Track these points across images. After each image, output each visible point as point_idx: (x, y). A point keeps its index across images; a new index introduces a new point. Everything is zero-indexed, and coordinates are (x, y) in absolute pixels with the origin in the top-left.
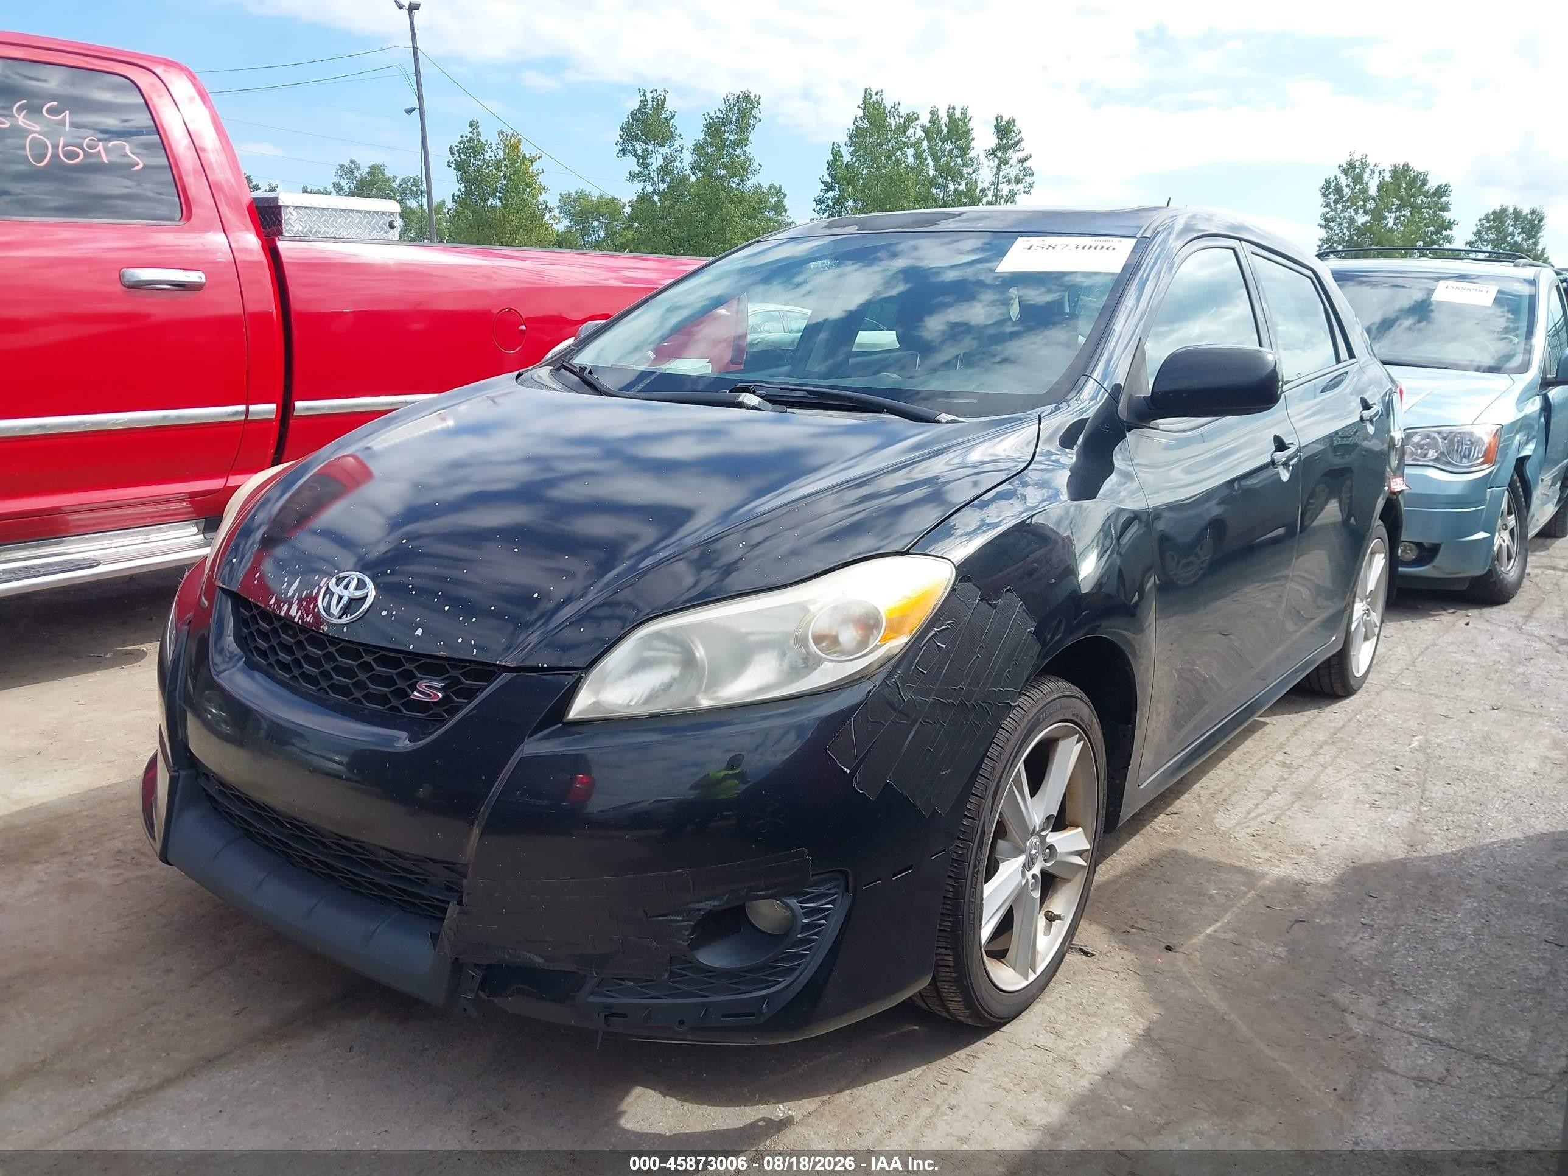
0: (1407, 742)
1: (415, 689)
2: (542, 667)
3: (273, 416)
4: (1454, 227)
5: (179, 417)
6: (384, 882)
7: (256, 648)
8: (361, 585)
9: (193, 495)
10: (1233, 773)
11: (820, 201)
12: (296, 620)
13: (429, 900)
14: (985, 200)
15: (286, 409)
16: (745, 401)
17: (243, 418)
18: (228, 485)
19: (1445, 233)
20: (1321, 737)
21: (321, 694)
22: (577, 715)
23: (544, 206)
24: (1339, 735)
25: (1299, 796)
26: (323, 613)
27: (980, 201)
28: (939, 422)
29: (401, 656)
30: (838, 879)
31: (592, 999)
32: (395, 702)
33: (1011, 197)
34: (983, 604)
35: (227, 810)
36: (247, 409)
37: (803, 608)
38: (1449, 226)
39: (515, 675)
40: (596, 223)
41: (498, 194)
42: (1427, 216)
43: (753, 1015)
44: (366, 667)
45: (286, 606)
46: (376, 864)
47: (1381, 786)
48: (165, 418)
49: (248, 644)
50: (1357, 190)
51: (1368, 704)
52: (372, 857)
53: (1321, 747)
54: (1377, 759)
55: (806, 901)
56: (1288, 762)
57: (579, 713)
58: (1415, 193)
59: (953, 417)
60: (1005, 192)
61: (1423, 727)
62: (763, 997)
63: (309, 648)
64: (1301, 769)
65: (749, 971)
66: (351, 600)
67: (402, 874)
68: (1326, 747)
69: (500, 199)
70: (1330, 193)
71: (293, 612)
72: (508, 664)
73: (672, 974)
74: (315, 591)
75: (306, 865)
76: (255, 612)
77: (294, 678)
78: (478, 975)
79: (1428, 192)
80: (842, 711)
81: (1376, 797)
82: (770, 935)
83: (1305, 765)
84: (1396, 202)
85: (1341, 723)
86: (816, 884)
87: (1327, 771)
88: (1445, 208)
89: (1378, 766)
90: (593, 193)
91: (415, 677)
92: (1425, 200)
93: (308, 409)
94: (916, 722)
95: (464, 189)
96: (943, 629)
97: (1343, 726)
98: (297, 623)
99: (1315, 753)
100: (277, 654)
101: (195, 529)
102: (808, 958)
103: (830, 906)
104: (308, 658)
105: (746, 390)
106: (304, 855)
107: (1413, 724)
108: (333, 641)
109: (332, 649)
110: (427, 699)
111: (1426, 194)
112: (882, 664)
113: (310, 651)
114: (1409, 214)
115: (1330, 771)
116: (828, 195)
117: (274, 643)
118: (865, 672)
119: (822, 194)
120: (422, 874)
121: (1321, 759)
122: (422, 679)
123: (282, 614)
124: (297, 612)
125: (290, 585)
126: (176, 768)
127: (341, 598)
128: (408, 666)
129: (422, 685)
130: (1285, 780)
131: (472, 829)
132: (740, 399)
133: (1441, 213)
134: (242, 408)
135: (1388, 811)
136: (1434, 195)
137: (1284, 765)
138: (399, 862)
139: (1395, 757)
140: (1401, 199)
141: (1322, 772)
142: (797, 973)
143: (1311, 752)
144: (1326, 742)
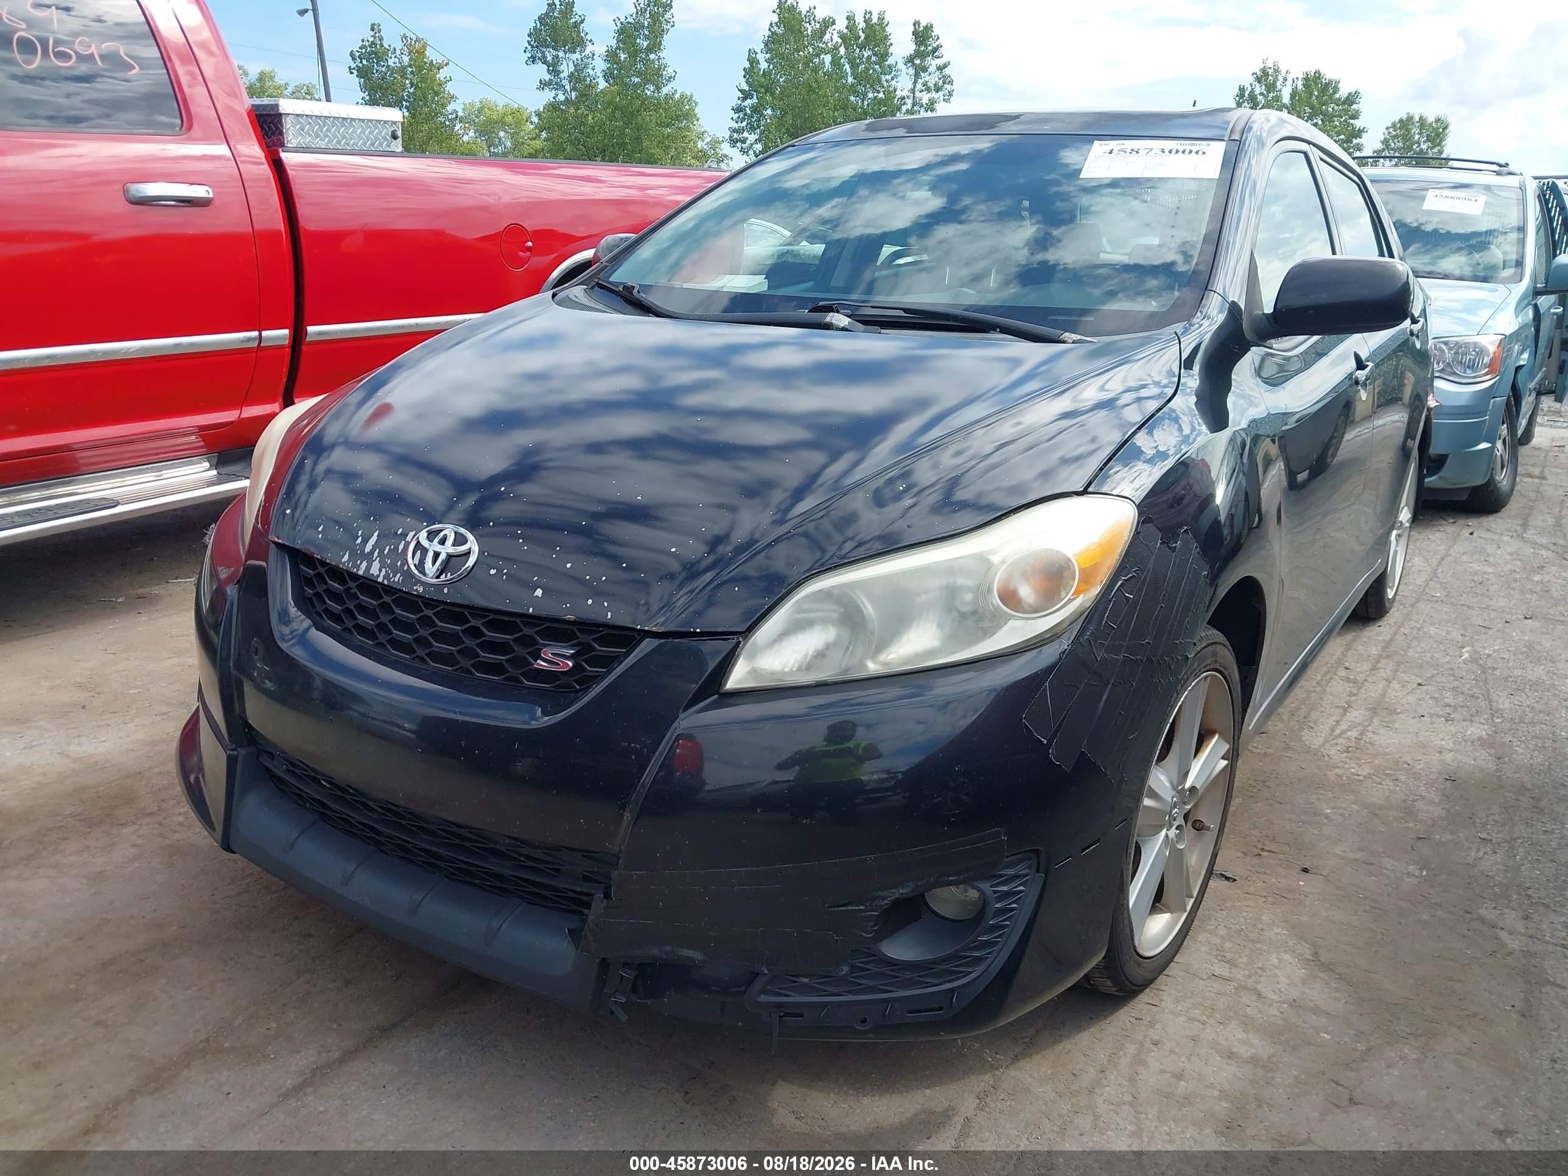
0: (1457, 653)
1: (539, 657)
2: (695, 632)
3: (286, 342)
4: (1364, 135)
5: (192, 345)
6: (507, 872)
7: (326, 611)
8: (460, 540)
9: (202, 428)
10: (1303, 690)
11: (738, 109)
12: (380, 580)
13: (563, 892)
14: (904, 108)
15: (298, 334)
16: (834, 322)
17: (255, 344)
18: (242, 417)
19: (1355, 141)
20: (1375, 651)
21: (417, 664)
22: (736, 684)
23: (454, 116)
24: (1391, 649)
25: (1374, 711)
26: (416, 572)
27: (899, 109)
28: (1064, 342)
29: (518, 620)
30: (1030, 859)
31: (763, 998)
32: (512, 671)
33: (931, 106)
34: (1164, 546)
35: (297, 791)
36: (260, 335)
37: (983, 560)
38: (1358, 133)
39: (663, 641)
40: (502, 134)
41: (404, 103)
42: (1337, 123)
43: (941, 1009)
44: (475, 632)
45: (365, 564)
46: (495, 853)
47: (1449, 698)
48: (177, 345)
49: (314, 607)
50: (1270, 98)
51: (1407, 617)
52: (491, 845)
53: (1378, 662)
54: (1435, 672)
55: (999, 884)
56: (1351, 677)
57: (740, 681)
58: (1326, 101)
59: (1079, 337)
60: (925, 100)
61: (1468, 638)
62: (952, 990)
63: (398, 611)
64: (1366, 684)
65: (935, 962)
66: (450, 556)
67: (530, 863)
68: (1383, 661)
69: (407, 108)
70: (1243, 102)
71: (375, 570)
72: (654, 629)
73: (853, 968)
74: (401, 547)
75: (402, 854)
76: (321, 570)
77: (380, 645)
78: (629, 974)
79: (1339, 99)
80: (1036, 674)
81: (1448, 710)
82: (952, 921)
83: (1369, 679)
84: (1308, 110)
85: (1388, 638)
86: (1009, 866)
87: (1392, 685)
88: (1355, 116)
89: (1439, 679)
90: (498, 103)
91: (537, 643)
92: (1336, 108)
93: (320, 333)
94: (1108, 683)
95: (367, 98)
96: (1130, 577)
97: (1392, 640)
98: (382, 584)
99: (1374, 668)
100: (355, 618)
101: (207, 465)
102: (1000, 945)
103: (1022, 888)
104: (397, 622)
105: (829, 309)
106: (399, 842)
107: (1456, 635)
108: (430, 603)
109: (429, 612)
110: (553, 668)
111: (1337, 102)
112: (1072, 620)
113: (399, 614)
114: (1320, 122)
115: (1395, 685)
116: (746, 103)
117: (351, 605)
118: (1057, 630)
119: (739, 102)
120: (554, 863)
121: (1382, 674)
122: (546, 645)
123: (361, 573)
124: (380, 571)
125: (365, 541)
126: (234, 746)
127: (437, 555)
128: (528, 631)
129: (548, 653)
130: (1355, 695)
131: (622, 816)
132: (828, 319)
133: (1351, 121)
134: (255, 334)
135: (1464, 724)
136: (1344, 103)
137: (1348, 680)
138: (526, 851)
139: (1452, 669)
140: (1312, 108)
141: (1388, 686)
142: (988, 962)
143: (1370, 666)
144: (1380, 656)
